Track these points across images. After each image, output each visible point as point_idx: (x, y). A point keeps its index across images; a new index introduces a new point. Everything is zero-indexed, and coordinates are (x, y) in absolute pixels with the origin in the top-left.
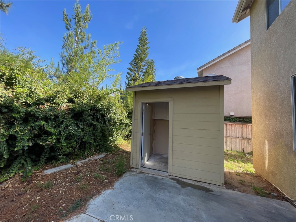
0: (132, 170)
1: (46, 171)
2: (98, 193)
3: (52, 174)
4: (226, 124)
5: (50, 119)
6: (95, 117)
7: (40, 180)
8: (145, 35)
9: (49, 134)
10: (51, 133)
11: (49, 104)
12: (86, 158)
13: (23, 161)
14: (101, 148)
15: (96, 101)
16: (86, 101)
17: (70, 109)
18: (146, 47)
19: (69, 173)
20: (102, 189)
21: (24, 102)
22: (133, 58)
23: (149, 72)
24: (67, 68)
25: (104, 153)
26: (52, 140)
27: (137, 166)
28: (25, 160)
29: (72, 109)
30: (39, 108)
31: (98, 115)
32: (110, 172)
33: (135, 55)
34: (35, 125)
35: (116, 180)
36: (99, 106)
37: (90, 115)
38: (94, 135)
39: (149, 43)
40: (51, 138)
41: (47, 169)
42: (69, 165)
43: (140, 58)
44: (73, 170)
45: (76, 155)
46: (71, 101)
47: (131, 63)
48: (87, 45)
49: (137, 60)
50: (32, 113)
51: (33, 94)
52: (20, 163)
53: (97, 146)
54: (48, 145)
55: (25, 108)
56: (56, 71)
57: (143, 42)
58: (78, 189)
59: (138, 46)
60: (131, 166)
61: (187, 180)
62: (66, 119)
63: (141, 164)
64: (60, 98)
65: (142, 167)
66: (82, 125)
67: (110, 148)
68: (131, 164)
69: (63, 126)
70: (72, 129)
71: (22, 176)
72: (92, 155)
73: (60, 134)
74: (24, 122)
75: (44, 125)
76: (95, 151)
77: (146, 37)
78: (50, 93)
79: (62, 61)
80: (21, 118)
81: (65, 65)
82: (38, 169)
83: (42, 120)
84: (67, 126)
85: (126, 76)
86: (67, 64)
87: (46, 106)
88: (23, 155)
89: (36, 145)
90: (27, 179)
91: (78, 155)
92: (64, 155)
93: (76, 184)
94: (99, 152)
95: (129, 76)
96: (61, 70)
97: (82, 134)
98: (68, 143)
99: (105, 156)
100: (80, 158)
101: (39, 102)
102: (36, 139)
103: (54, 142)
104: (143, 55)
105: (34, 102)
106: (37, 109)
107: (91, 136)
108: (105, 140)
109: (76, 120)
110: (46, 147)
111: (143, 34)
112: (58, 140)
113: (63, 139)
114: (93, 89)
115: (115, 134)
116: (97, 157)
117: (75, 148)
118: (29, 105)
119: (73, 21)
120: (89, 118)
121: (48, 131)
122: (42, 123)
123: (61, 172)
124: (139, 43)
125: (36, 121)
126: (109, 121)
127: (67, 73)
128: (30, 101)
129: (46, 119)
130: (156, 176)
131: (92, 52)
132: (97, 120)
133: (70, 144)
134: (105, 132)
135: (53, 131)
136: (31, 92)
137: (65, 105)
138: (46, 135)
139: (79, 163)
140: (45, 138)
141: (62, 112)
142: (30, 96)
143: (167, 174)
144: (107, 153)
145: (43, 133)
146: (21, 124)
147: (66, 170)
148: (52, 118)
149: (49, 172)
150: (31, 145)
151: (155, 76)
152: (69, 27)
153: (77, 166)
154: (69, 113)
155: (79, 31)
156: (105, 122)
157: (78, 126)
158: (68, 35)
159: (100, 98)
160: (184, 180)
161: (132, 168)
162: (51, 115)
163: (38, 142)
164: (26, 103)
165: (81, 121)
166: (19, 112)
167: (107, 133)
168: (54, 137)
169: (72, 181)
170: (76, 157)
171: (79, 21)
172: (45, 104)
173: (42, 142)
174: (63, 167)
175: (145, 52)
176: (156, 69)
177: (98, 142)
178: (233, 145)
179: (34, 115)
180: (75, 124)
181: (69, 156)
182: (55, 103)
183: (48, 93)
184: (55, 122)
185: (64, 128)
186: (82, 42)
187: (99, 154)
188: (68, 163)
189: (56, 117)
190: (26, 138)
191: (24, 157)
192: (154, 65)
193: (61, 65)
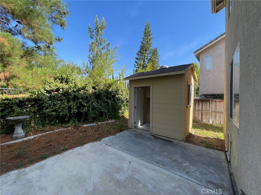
0: (129, 129)
1: (84, 125)
2: (107, 136)
3: (86, 127)
4: (216, 101)
5: (84, 99)
6: (108, 97)
7: (81, 129)
8: (149, 28)
9: (84, 106)
10: (85, 106)
11: (83, 91)
12: (103, 121)
13: (74, 119)
14: (112, 117)
15: (108, 87)
16: (102, 87)
17: (93, 93)
18: (149, 38)
19: (95, 127)
20: (109, 135)
21: (73, 90)
22: (139, 49)
23: (152, 59)
24: (92, 65)
25: (115, 120)
26: (85, 109)
27: (132, 127)
28: (75, 119)
29: (94, 92)
30: (79, 93)
31: (110, 96)
32: (115, 129)
33: (141, 46)
34: (78, 101)
35: (118, 133)
36: (110, 90)
37: (105, 96)
38: (108, 108)
39: (152, 34)
40: (85, 108)
41: (84, 124)
42: (94, 124)
43: (144, 49)
44: (97, 126)
45: (98, 119)
46: (94, 88)
47: (137, 53)
48: (104, 47)
49: (142, 51)
50: (76, 96)
51: (76, 86)
52: (73, 120)
53: (110, 115)
54: (84, 112)
55: (73, 93)
56: (86, 68)
57: (147, 34)
58: (98, 134)
59: (143, 38)
60: (129, 127)
61: (160, 136)
62: (92, 99)
63: (135, 126)
64: (88, 87)
65: (135, 128)
66: (100, 102)
67: (118, 117)
68: (129, 126)
69: (90, 102)
70: (95, 104)
71: (74, 126)
72: (107, 120)
73: (89, 107)
74: (73, 100)
75: (81, 101)
76: (109, 118)
77: (149, 29)
78: (83, 85)
79: (89, 60)
80: (72, 98)
81: (91, 63)
82: (80, 124)
83: (81, 99)
84: (92, 103)
85: (134, 64)
86: (92, 62)
87: (82, 92)
88: (74, 116)
89: (79, 111)
90: (76, 127)
91: (99, 119)
92: (91, 118)
93: (98, 132)
94: (112, 119)
95: (136, 64)
96: (89, 67)
97: (101, 107)
98: (93, 112)
99: (115, 122)
100: (100, 121)
101: (79, 90)
102: (79, 109)
103: (87, 111)
104: (147, 45)
105: (77, 90)
106: (78, 93)
107: (106, 109)
108: (115, 112)
109: (97, 99)
110: (83, 113)
111: (147, 27)
112: (88, 110)
113: (90, 109)
114: (106, 80)
115: (123, 108)
116: (110, 121)
117: (98, 115)
118: (75, 92)
119: (95, 31)
120: (104, 97)
121: (83, 105)
122: (81, 100)
123: (90, 126)
124: (144, 36)
125: (78, 100)
126: (118, 100)
127: (93, 68)
128: (75, 90)
129: (82, 99)
130: (143, 133)
131: (108, 50)
132: (110, 99)
133: (94, 112)
134: (115, 106)
135: (86, 105)
136: (75, 85)
137: (91, 91)
138: (83, 107)
139: (99, 123)
140: (83, 108)
141: (89, 95)
142: (75, 87)
143: (149, 132)
144: (117, 120)
145: (81, 106)
146: (72, 101)
147: (93, 126)
148: (85, 98)
149: (85, 126)
150: (77, 111)
151: (159, 62)
152: (92, 36)
153: (98, 125)
154: (93, 95)
155: (98, 38)
156: (114, 100)
157: (98, 103)
158: (92, 43)
159: (110, 86)
160: (159, 136)
161: (129, 128)
162: (84, 96)
163: (80, 110)
164: (74, 91)
165: (100, 99)
166: (71, 95)
167: (117, 107)
168: (86, 108)
169: (95, 131)
170: (98, 120)
171: (98, 31)
172: (82, 90)
173: (81, 110)
174: (91, 125)
175: (149, 43)
176: (159, 56)
177: (110, 113)
178: (222, 120)
179: (77, 97)
180: (97, 101)
181: (94, 119)
182: (86, 90)
183: (82, 85)
184: (86, 100)
185: (91, 103)
186: (101, 45)
187: (111, 120)
188: (94, 123)
189: (87, 97)
190: (75, 108)
191: (74, 117)
192: (157, 52)
193: (89, 63)
